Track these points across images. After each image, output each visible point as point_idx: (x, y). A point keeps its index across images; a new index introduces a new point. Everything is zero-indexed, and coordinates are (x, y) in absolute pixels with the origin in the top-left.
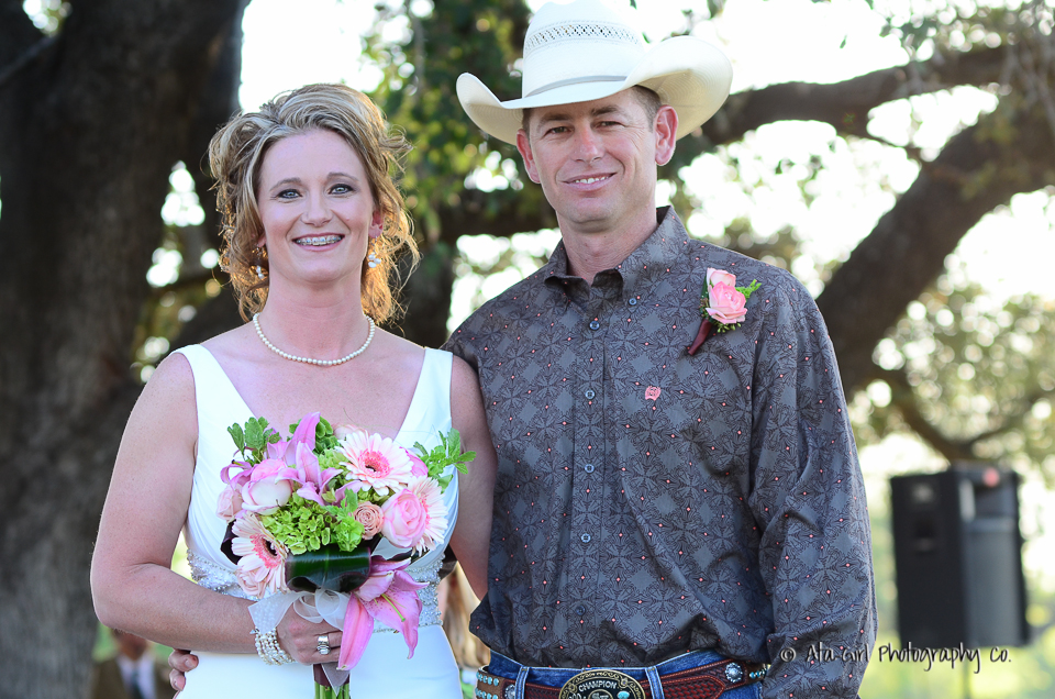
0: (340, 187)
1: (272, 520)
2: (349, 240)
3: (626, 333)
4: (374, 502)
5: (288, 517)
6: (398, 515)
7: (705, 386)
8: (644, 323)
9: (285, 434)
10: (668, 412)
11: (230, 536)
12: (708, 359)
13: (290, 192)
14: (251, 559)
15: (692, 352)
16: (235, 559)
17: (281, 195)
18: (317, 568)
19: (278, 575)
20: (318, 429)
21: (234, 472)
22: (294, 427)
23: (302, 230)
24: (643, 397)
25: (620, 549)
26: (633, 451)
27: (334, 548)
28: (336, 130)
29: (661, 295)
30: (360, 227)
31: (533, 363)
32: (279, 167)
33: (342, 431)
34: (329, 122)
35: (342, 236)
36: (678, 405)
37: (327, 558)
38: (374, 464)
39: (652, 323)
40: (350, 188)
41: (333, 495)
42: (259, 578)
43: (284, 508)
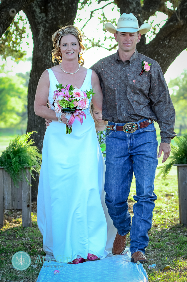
0: (74, 44)
1: (60, 102)
2: (75, 53)
3: (129, 70)
4: (77, 101)
5: (63, 102)
6: (80, 104)
7: (142, 80)
8: (132, 69)
9: (65, 87)
10: (137, 84)
11: (54, 103)
12: (143, 76)
13: (65, 45)
14: (57, 107)
15: (140, 75)
16: (55, 106)
17: (64, 45)
18: (67, 110)
19: (61, 110)
20: (70, 87)
21: (56, 92)
22: (66, 86)
23: (67, 52)
24: (132, 82)
25: (129, 106)
26: (130, 90)
27: (69, 108)
28: (73, 35)
29: (135, 64)
30: (77, 51)
31: (112, 73)
32: (63, 41)
33: (74, 87)
34: (72, 33)
35: (74, 52)
36: (138, 84)
37: (68, 109)
38: (78, 95)
39: (134, 69)
40: (75, 44)
41: (70, 99)
42: (58, 110)
43: (62, 100)
